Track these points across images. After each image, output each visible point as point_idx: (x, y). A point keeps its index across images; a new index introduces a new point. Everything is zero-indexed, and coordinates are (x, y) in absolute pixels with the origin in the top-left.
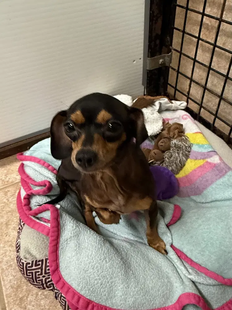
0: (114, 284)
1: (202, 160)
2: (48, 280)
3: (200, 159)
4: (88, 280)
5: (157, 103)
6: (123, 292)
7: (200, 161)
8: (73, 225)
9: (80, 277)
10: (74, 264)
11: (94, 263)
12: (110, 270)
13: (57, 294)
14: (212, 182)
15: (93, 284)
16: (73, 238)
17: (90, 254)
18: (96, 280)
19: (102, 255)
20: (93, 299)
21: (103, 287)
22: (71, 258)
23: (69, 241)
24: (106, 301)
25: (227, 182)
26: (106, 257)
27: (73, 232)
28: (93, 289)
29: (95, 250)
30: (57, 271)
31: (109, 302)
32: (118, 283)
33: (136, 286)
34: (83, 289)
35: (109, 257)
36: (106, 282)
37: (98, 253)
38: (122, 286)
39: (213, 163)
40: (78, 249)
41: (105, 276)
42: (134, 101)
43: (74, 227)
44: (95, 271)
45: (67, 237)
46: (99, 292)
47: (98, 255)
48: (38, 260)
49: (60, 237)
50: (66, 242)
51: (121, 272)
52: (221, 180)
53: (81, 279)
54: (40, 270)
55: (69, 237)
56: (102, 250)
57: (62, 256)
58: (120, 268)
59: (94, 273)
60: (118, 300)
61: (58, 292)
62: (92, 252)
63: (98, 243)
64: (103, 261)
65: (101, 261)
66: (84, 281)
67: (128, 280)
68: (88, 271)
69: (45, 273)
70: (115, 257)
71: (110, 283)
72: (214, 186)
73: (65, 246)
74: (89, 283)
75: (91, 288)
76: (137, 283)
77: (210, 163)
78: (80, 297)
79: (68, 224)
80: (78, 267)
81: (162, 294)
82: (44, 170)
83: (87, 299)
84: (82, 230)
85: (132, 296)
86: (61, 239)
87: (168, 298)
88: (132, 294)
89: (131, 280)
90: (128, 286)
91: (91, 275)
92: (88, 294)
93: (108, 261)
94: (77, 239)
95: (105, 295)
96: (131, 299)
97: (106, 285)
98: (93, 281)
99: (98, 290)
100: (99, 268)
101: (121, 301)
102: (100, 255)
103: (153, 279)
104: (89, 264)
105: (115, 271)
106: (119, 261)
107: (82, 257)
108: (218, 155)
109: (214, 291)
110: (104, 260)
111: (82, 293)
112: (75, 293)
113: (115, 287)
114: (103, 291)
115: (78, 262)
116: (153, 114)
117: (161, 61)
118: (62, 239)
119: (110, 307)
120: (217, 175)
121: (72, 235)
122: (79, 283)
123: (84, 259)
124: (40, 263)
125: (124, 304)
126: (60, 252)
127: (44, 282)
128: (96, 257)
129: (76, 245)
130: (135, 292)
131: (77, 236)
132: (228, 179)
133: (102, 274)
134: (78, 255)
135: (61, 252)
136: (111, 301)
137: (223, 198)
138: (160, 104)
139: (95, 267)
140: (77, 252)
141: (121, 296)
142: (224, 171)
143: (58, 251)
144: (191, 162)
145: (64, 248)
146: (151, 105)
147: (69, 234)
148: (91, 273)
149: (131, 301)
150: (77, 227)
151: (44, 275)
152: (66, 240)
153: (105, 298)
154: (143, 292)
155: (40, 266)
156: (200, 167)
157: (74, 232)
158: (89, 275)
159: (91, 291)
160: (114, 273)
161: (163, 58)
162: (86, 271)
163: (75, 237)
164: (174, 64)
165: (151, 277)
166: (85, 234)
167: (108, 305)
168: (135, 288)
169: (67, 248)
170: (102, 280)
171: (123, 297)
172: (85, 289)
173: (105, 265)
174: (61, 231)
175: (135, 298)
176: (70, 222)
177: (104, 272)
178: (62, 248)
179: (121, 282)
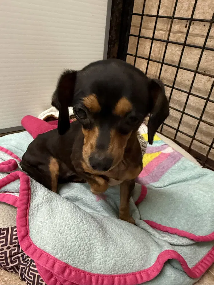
0: (93, 246)
1: (157, 153)
2: (13, 252)
3: (156, 152)
4: (64, 242)
6: (103, 254)
7: (155, 154)
8: (44, 191)
9: (55, 239)
10: (48, 228)
11: (70, 225)
12: (87, 231)
13: (24, 270)
14: (169, 168)
15: (70, 246)
16: (45, 203)
17: (66, 216)
18: (73, 242)
19: (79, 217)
20: (70, 262)
21: (81, 249)
22: (43, 222)
23: (41, 207)
24: (84, 265)
25: (181, 166)
26: (83, 219)
27: (44, 197)
28: (70, 252)
29: (71, 213)
30: (26, 238)
31: (88, 266)
32: (97, 245)
33: (115, 248)
34: (59, 252)
35: (86, 219)
36: (84, 244)
37: (74, 215)
38: (101, 248)
39: (167, 153)
40: (51, 214)
41: (82, 237)
43: (46, 193)
44: (72, 233)
45: (38, 202)
46: (76, 255)
47: (74, 217)
48: (2, 229)
49: (30, 201)
50: (37, 208)
51: (99, 234)
52: (176, 165)
53: (56, 241)
54: (4, 240)
55: (40, 202)
56: (78, 213)
57: (32, 222)
58: (98, 230)
59: (71, 234)
60: (97, 264)
61: (24, 268)
62: (68, 215)
63: (72, 208)
64: (80, 223)
65: (78, 222)
66: (59, 244)
67: (106, 243)
68: (64, 232)
69: (11, 243)
70: (91, 220)
71: (88, 245)
72: (169, 171)
73: (36, 212)
74: (65, 246)
75: (68, 250)
76: (115, 246)
77: (164, 154)
78: (55, 261)
79: (39, 190)
80: (53, 229)
81: (140, 257)
82: (7, 156)
83: (64, 263)
84: (54, 196)
85: (112, 258)
86: (31, 205)
87: (146, 261)
88: (111, 256)
89: (109, 243)
90: (107, 248)
91: (68, 237)
92: (64, 257)
93: (85, 223)
94: (50, 204)
95: (83, 259)
96: (111, 261)
97: (85, 247)
98: (70, 243)
99: (75, 253)
100: (76, 229)
101: (100, 264)
102: (76, 217)
103: (131, 243)
104: (65, 226)
105: (93, 233)
106: (96, 224)
107: (56, 220)
108: (170, 147)
109: (187, 252)
110: (81, 221)
111: (58, 256)
112: (49, 257)
113: (94, 250)
114: (82, 254)
115: (52, 225)
118: (33, 204)
119: (89, 271)
120: (171, 162)
121: (44, 200)
122: (54, 246)
123: (59, 221)
124: (5, 232)
125: (103, 267)
126: (30, 217)
127: (8, 255)
128: (73, 219)
129: (48, 210)
130: (115, 255)
131: (49, 202)
132: (182, 164)
133: (80, 235)
134: (52, 218)
135: (32, 217)
136: (90, 265)
137: (179, 180)
139: (72, 229)
140: (51, 216)
141: (101, 259)
142: (178, 158)
143: (27, 217)
144: (147, 156)
145: (35, 214)
147: (40, 199)
148: (67, 235)
149: (111, 263)
150: (49, 193)
151: (9, 245)
152: (37, 205)
153: (83, 262)
154: (122, 255)
155: (5, 235)
156: (156, 158)
157: (46, 198)
158: (65, 237)
159: (68, 254)
160: (92, 235)
162: (62, 233)
163: (47, 202)
165: (128, 241)
166: (58, 200)
167: (86, 270)
168: (114, 250)
169: (38, 214)
170: (80, 241)
171: (102, 259)
172: (60, 252)
173: (82, 227)
174: (32, 196)
175: (115, 260)
176: (41, 188)
177: (81, 234)
178: (32, 214)
179: (100, 244)
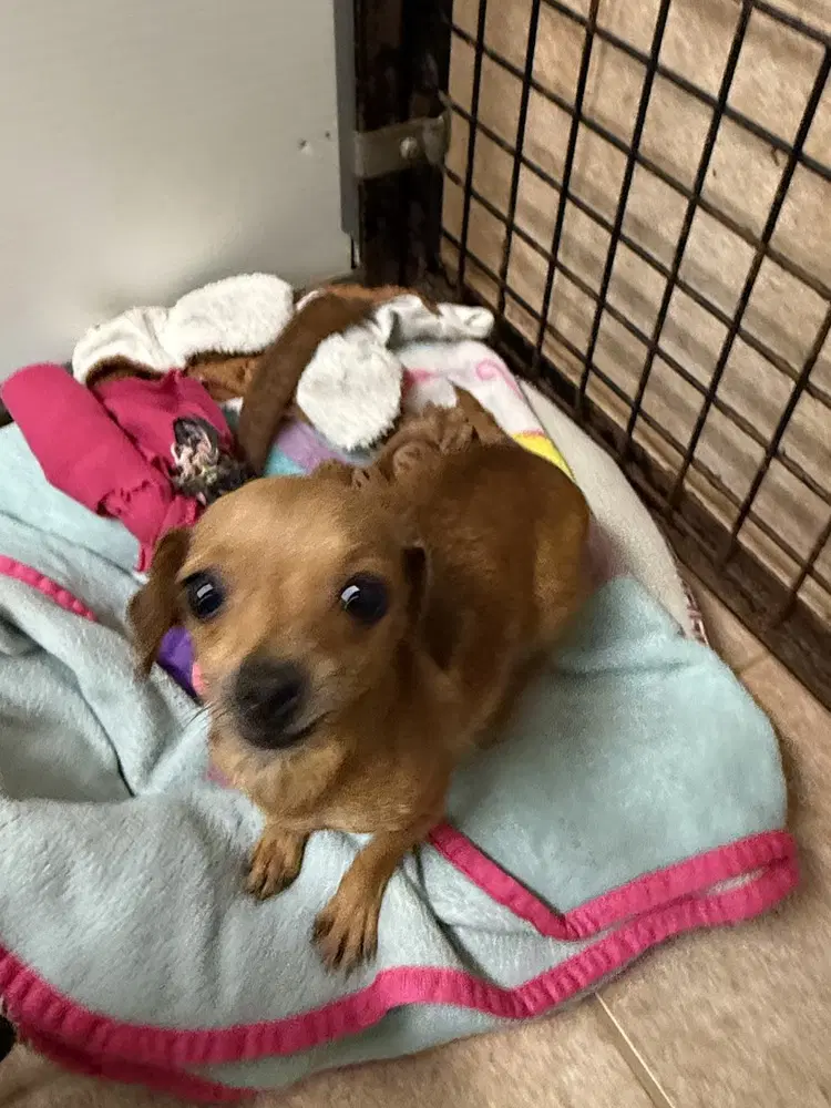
5: (383, 316)
42: (300, 305)
116: (366, 357)
117: (407, 145)
138: (396, 318)
146: (364, 321)
161: (416, 134)
164: (455, 161)
